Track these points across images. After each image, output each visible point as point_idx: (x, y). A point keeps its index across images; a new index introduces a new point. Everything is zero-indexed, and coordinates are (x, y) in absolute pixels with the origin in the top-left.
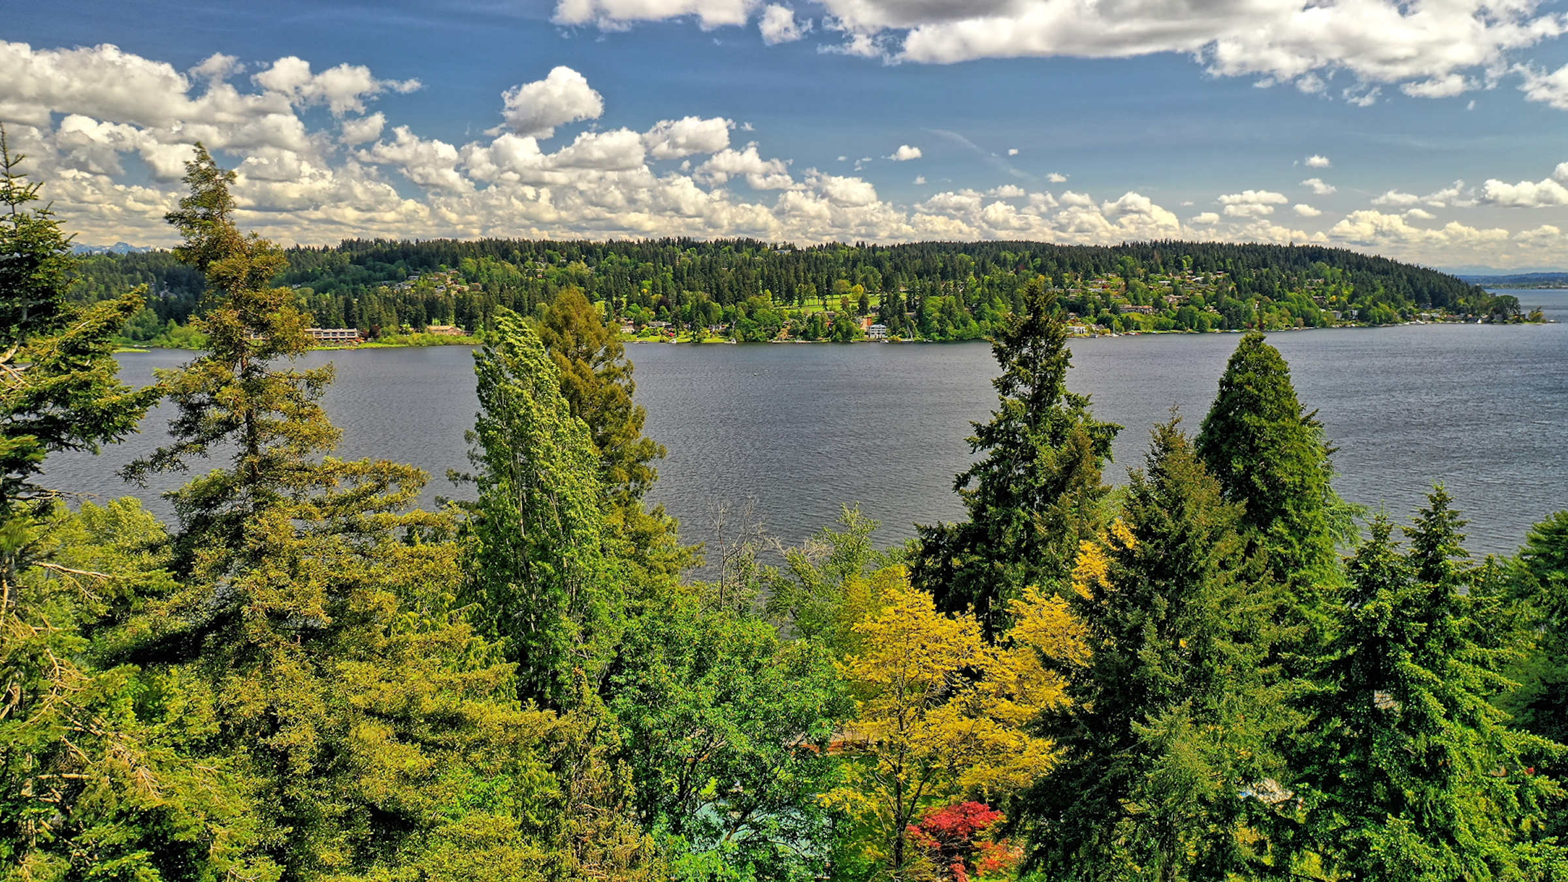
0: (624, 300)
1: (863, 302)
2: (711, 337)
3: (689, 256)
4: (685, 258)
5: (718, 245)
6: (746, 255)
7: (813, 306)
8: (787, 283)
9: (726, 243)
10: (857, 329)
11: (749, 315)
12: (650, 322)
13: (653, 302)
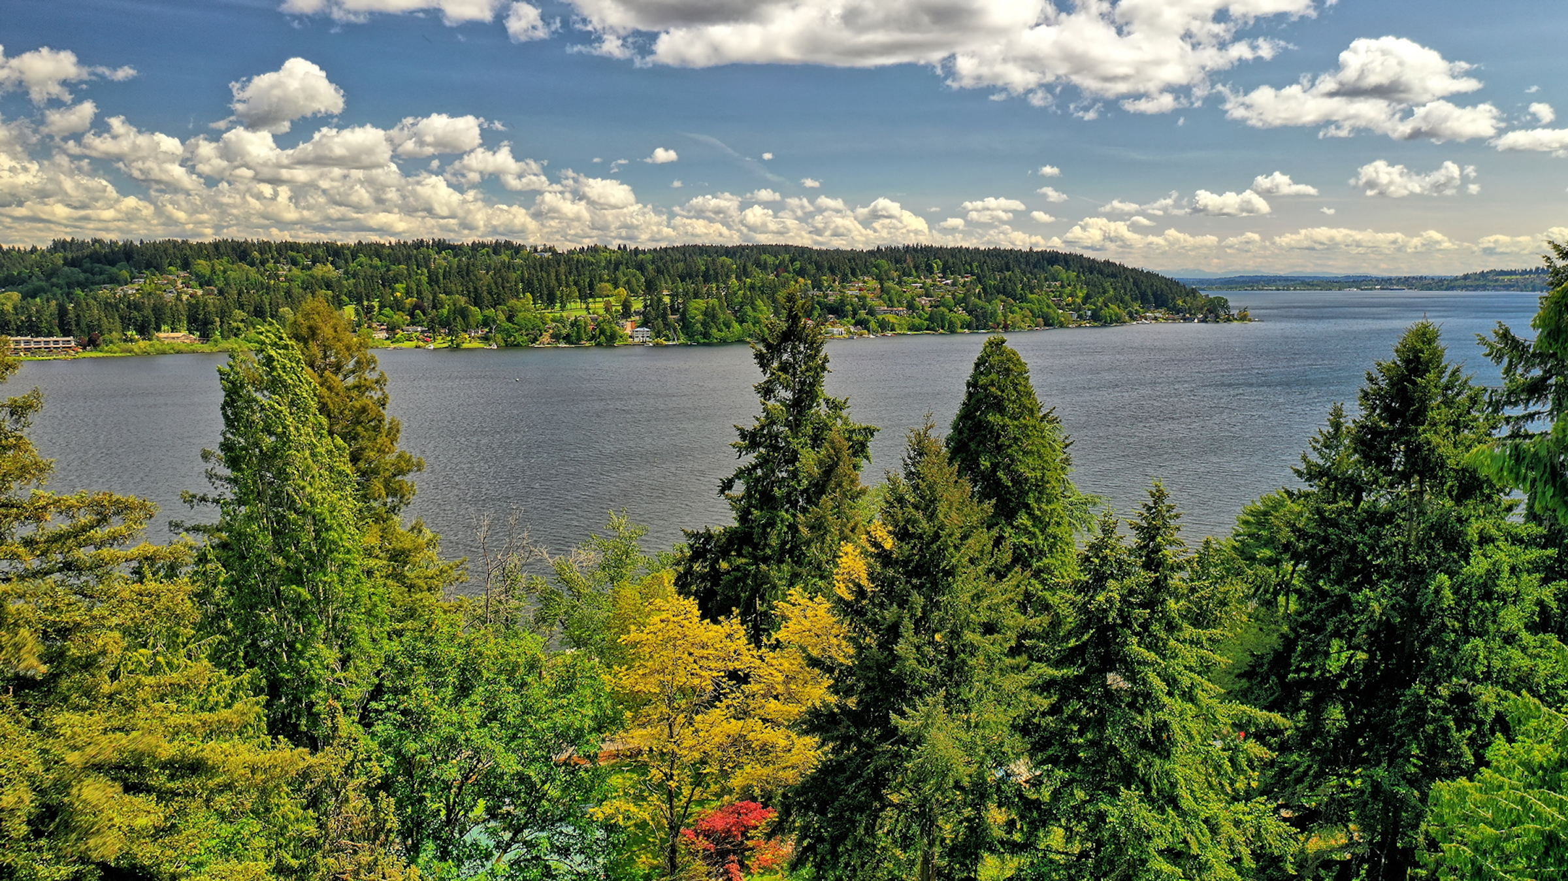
0: (376, 304)
1: (626, 306)
2: (470, 341)
3: (445, 259)
4: (440, 261)
5: (475, 247)
6: (505, 258)
7: (576, 310)
8: (548, 286)
9: (484, 245)
10: (621, 333)
11: (510, 319)
12: (405, 327)
13: (408, 306)
